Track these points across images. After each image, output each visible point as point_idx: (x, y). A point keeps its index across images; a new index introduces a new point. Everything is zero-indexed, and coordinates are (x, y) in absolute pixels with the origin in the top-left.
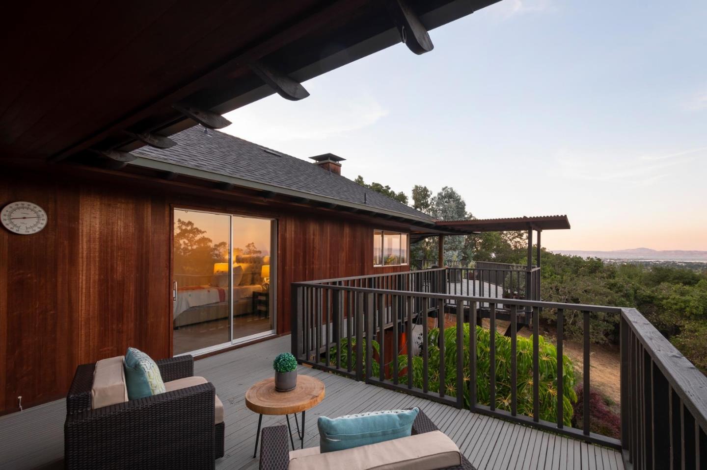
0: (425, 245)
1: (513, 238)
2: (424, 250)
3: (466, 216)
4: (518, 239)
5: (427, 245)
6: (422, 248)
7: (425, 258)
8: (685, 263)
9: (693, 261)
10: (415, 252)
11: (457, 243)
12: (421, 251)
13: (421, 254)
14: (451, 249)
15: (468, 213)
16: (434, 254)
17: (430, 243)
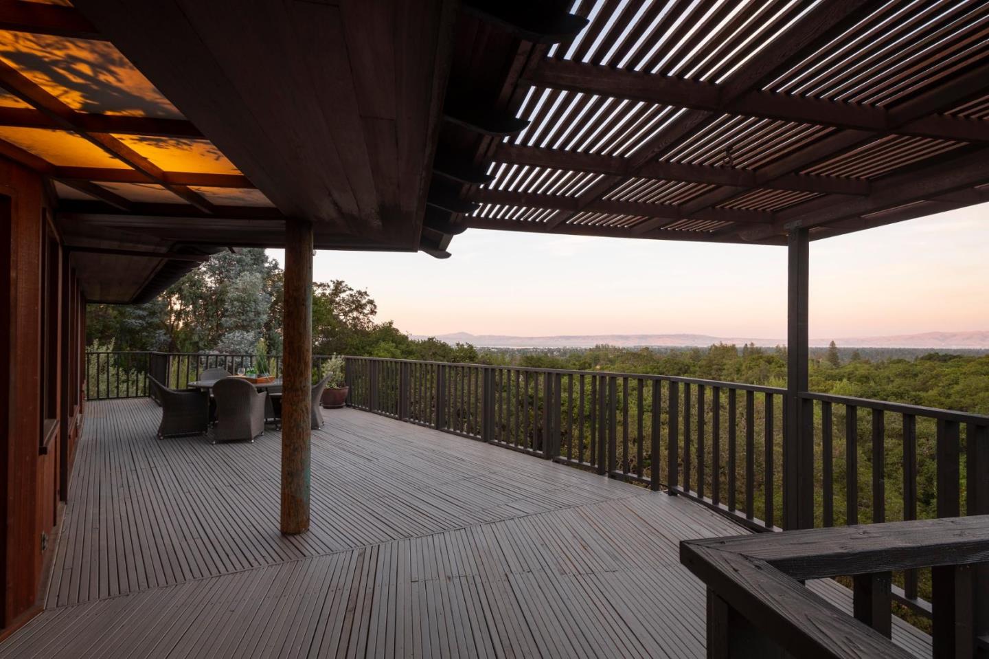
0: (173, 318)
1: (351, 311)
2: (171, 329)
3: (267, 265)
4: (355, 314)
5: (178, 318)
6: (165, 325)
7: (172, 347)
8: (497, 349)
9: (502, 347)
10: (145, 334)
11: (252, 315)
12: (162, 332)
13: (163, 338)
14: (237, 327)
15: (270, 260)
16: (196, 338)
17: (187, 314)
